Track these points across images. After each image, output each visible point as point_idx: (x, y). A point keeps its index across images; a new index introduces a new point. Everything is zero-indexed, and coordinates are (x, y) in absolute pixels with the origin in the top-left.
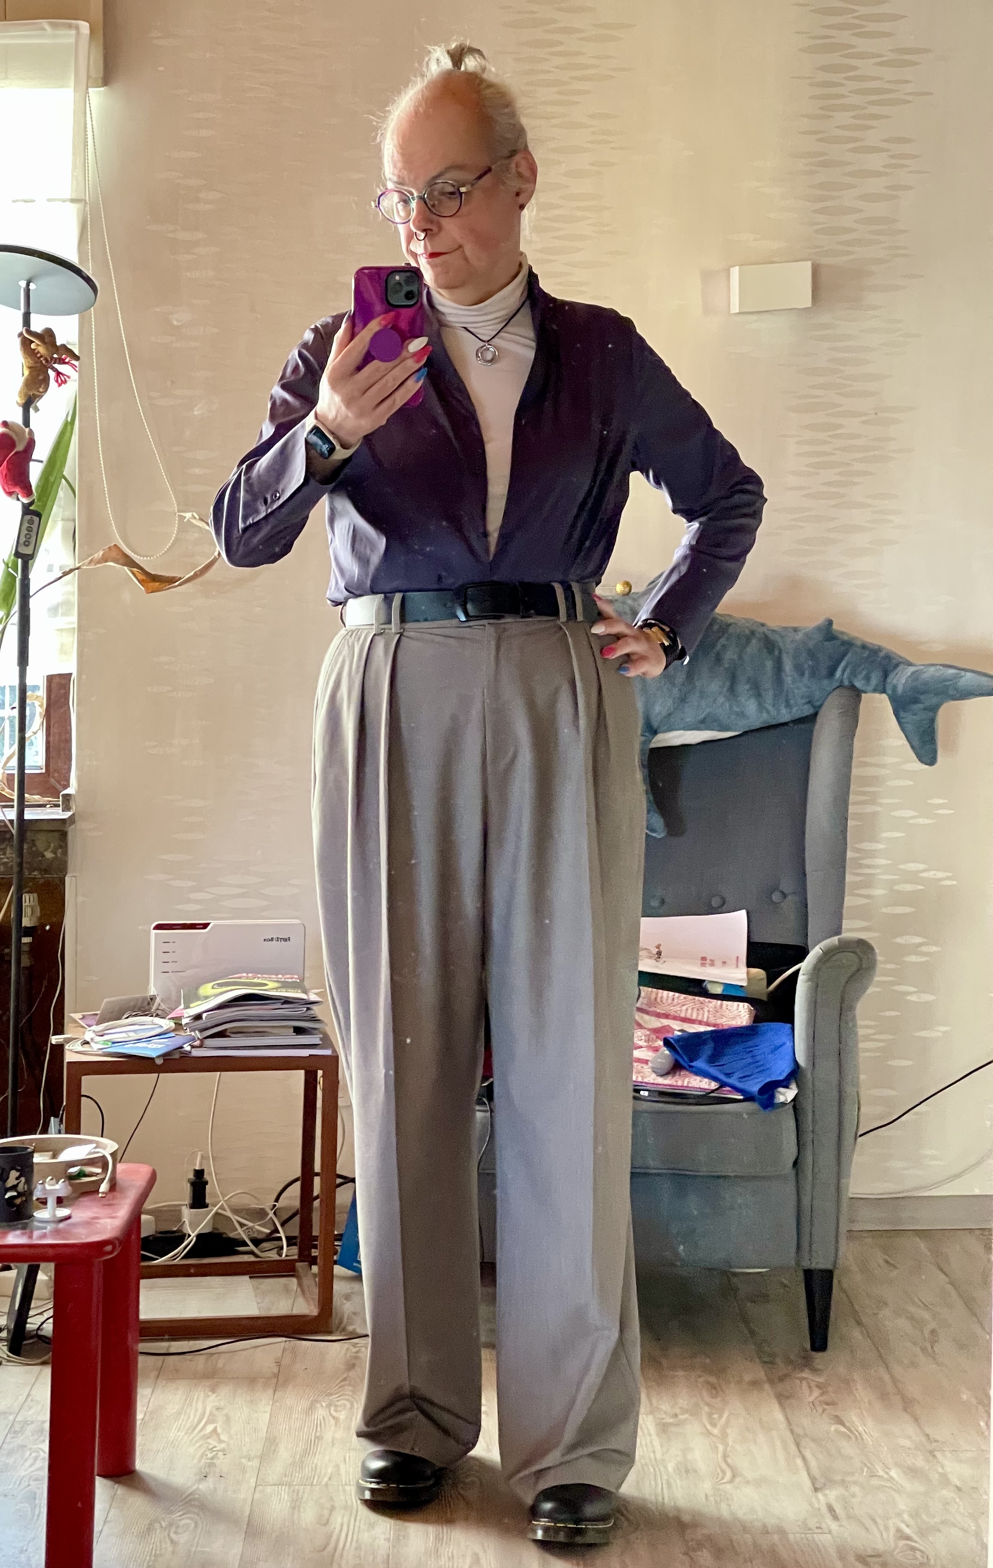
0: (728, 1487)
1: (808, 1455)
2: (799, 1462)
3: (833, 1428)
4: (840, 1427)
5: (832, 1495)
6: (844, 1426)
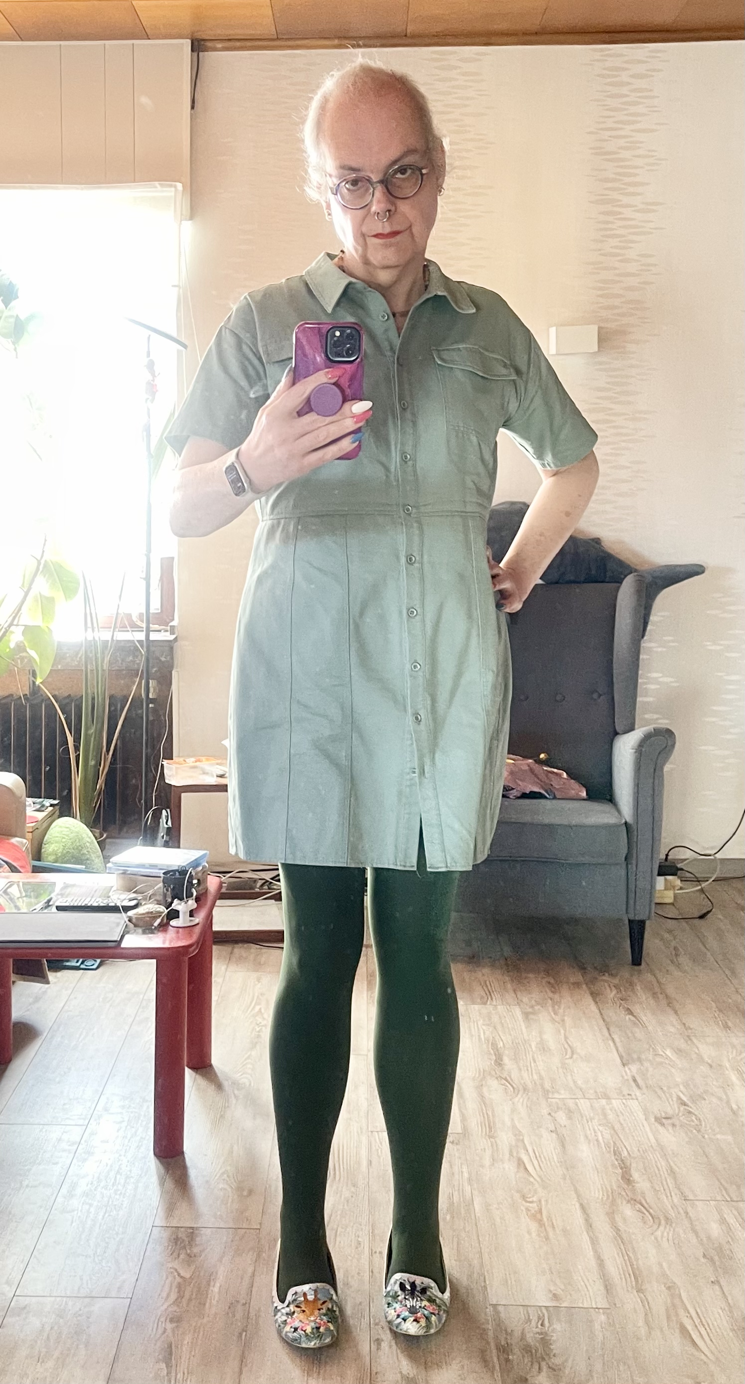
0: (570, 1061)
1: (616, 1037)
2: (611, 1043)
3: (627, 1017)
4: (631, 1017)
5: (634, 1068)
6: (634, 1016)
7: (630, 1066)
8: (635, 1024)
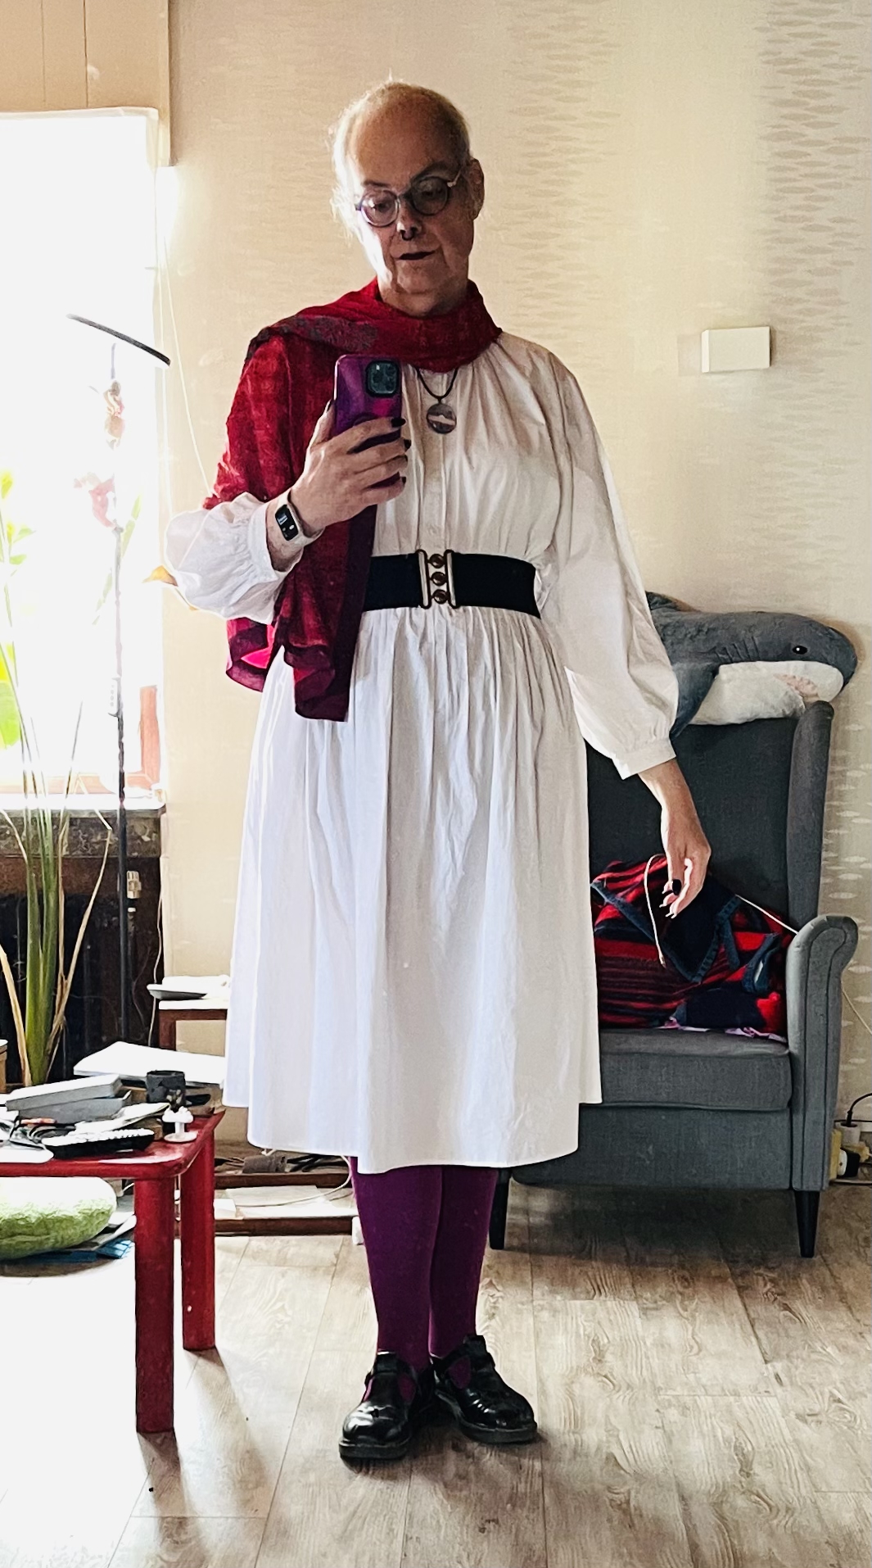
0: (694, 1359)
1: (760, 1334)
2: (753, 1339)
3: (782, 1313)
4: (787, 1312)
5: (779, 1366)
6: (791, 1311)
7: (775, 1363)
8: (791, 1319)
